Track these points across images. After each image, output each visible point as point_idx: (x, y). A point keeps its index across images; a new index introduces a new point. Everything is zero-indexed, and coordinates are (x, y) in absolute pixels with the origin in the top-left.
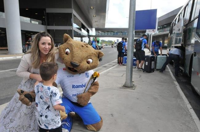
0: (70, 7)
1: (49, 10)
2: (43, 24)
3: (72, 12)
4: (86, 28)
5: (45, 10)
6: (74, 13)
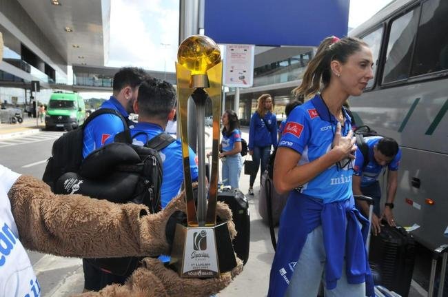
4: (42, 61)
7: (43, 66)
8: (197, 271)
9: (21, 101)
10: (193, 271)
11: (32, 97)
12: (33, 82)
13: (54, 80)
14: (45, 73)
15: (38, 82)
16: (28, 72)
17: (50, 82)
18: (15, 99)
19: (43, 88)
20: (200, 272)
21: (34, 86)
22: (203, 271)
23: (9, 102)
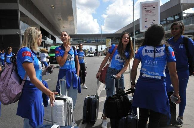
7: (51, 36)
13: (56, 42)
14: (52, 39)
17: (54, 43)
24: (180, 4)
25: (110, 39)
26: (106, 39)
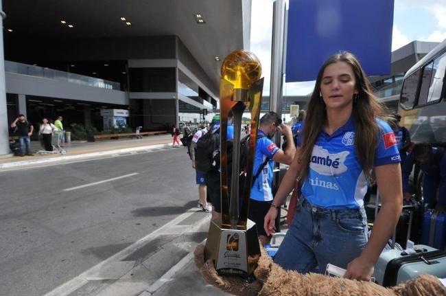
0: (173, 57)
1: (134, 64)
2: (122, 89)
3: (176, 64)
4: (209, 96)
5: (127, 62)
6: (181, 66)
7: (210, 99)
8: (229, 269)
9: (198, 121)
10: (225, 269)
11: (204, 119)
12: (204, 110)
13: (216, 107)
14: (211, 103)
15: (206, 110)
16: (202, 103)
17: (213, 109)
18: (195, 120)
19: (209, 112)
20: (231, 271)
21: (205, 112)
22: (234, 269)
23: (193, 122)
24: (414, 54)
25: (298, 106)
26: (292, 106)
